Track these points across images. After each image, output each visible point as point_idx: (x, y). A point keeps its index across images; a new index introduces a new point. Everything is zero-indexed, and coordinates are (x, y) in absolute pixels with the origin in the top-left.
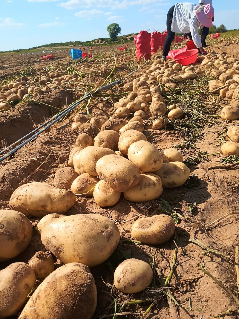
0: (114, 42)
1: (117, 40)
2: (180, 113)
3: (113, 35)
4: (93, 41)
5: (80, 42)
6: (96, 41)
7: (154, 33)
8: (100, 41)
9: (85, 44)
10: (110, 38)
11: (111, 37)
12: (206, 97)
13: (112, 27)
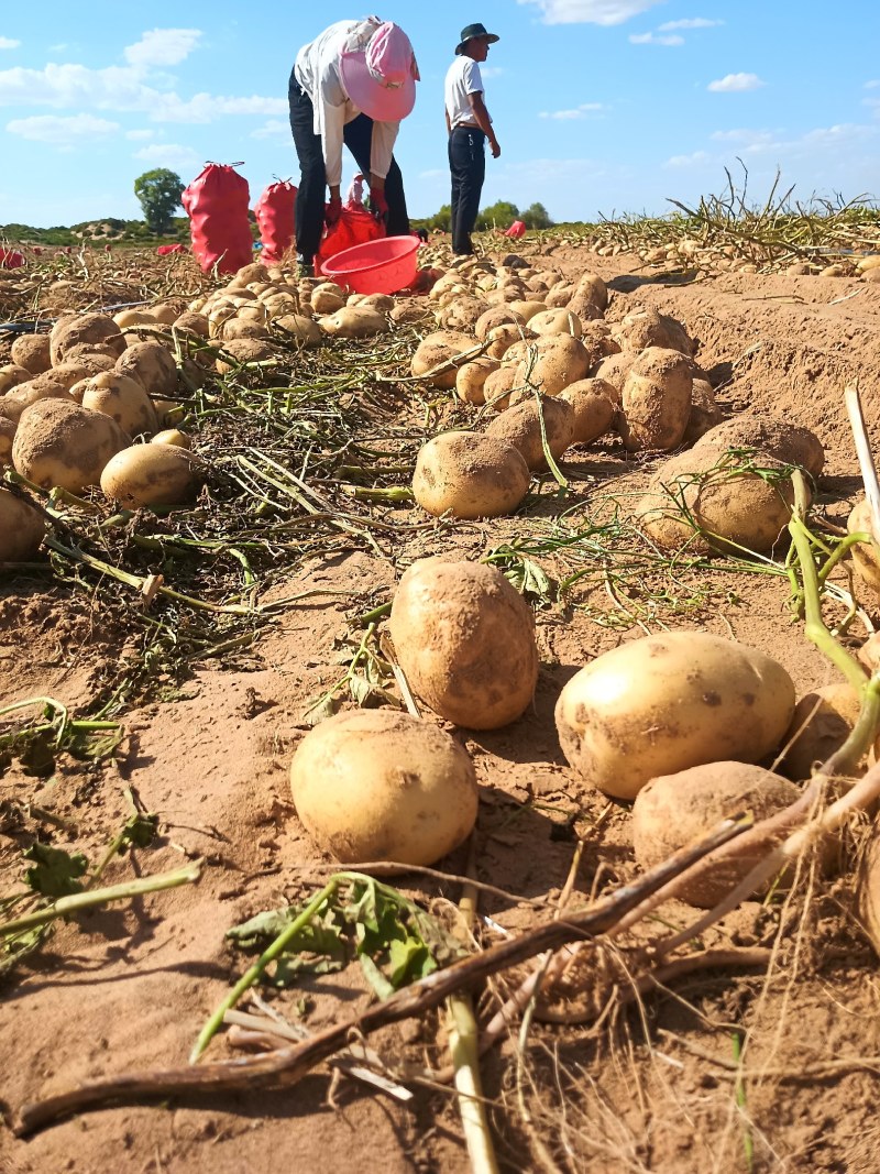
0: (160, 235)
1: (174, 231)
2: (168, 473)
3: (157, 212)
4: (78, 228)
5: (26, 228)
6: (90, 228)
7: (272, 187)
8: (106, 228)
9: (48, 237)
10: (144, 219)
11: (149, 216)
12: (400, 404)
13: (154, 184)
